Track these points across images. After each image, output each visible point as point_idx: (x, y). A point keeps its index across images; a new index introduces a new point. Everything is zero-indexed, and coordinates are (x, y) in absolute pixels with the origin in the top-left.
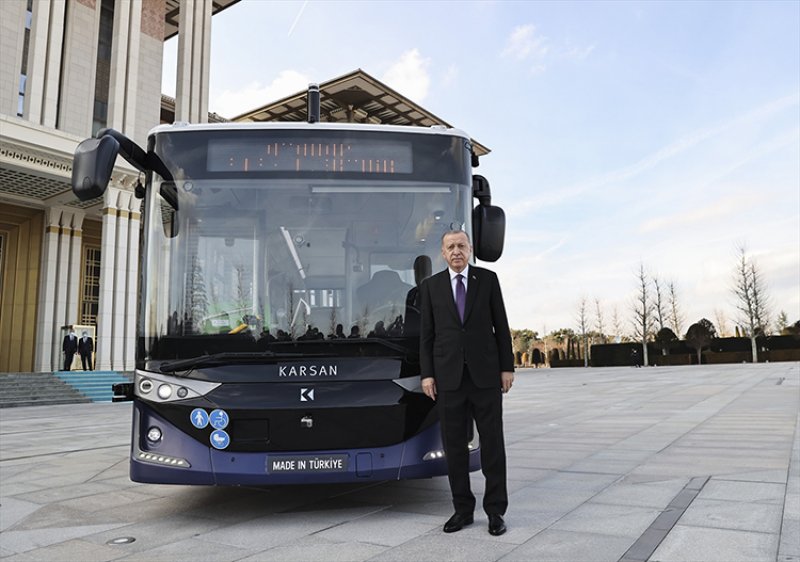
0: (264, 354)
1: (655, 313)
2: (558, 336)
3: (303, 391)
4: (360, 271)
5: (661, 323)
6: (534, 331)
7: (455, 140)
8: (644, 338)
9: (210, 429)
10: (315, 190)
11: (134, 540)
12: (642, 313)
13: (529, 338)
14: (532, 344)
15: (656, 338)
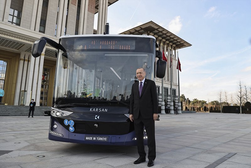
0: (85, 104)
1: (245, 97)
2: (213, 103)
3: (96, 116)
4: (126, 80)
5: (247, 100)
6: (205, 101)
7: (151, 39)
8: (241, 104)
9: (69, 126)
10: (106, 55)
11: (45, 156)
12: (240, 97)
13: (204, 103)
14: (205, 105)
15: (245, 105)
